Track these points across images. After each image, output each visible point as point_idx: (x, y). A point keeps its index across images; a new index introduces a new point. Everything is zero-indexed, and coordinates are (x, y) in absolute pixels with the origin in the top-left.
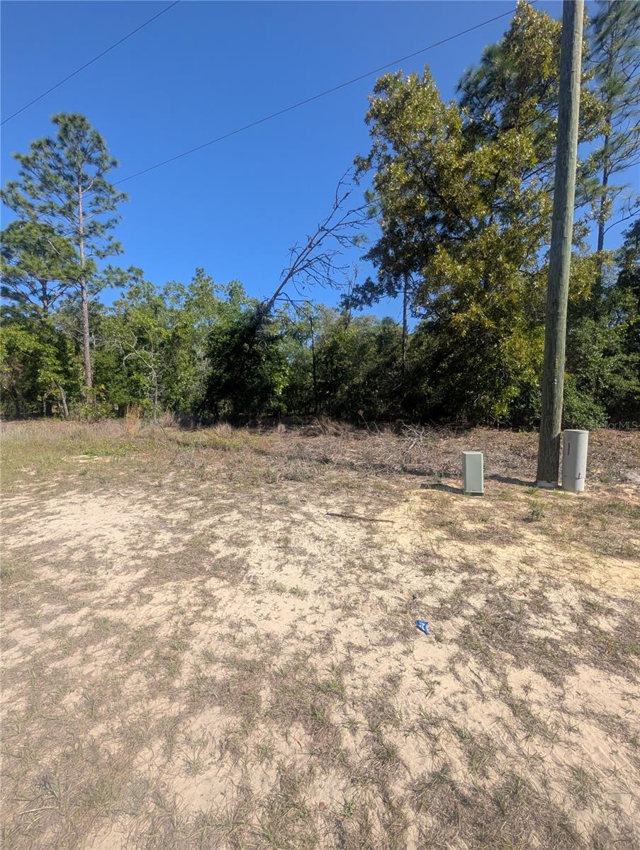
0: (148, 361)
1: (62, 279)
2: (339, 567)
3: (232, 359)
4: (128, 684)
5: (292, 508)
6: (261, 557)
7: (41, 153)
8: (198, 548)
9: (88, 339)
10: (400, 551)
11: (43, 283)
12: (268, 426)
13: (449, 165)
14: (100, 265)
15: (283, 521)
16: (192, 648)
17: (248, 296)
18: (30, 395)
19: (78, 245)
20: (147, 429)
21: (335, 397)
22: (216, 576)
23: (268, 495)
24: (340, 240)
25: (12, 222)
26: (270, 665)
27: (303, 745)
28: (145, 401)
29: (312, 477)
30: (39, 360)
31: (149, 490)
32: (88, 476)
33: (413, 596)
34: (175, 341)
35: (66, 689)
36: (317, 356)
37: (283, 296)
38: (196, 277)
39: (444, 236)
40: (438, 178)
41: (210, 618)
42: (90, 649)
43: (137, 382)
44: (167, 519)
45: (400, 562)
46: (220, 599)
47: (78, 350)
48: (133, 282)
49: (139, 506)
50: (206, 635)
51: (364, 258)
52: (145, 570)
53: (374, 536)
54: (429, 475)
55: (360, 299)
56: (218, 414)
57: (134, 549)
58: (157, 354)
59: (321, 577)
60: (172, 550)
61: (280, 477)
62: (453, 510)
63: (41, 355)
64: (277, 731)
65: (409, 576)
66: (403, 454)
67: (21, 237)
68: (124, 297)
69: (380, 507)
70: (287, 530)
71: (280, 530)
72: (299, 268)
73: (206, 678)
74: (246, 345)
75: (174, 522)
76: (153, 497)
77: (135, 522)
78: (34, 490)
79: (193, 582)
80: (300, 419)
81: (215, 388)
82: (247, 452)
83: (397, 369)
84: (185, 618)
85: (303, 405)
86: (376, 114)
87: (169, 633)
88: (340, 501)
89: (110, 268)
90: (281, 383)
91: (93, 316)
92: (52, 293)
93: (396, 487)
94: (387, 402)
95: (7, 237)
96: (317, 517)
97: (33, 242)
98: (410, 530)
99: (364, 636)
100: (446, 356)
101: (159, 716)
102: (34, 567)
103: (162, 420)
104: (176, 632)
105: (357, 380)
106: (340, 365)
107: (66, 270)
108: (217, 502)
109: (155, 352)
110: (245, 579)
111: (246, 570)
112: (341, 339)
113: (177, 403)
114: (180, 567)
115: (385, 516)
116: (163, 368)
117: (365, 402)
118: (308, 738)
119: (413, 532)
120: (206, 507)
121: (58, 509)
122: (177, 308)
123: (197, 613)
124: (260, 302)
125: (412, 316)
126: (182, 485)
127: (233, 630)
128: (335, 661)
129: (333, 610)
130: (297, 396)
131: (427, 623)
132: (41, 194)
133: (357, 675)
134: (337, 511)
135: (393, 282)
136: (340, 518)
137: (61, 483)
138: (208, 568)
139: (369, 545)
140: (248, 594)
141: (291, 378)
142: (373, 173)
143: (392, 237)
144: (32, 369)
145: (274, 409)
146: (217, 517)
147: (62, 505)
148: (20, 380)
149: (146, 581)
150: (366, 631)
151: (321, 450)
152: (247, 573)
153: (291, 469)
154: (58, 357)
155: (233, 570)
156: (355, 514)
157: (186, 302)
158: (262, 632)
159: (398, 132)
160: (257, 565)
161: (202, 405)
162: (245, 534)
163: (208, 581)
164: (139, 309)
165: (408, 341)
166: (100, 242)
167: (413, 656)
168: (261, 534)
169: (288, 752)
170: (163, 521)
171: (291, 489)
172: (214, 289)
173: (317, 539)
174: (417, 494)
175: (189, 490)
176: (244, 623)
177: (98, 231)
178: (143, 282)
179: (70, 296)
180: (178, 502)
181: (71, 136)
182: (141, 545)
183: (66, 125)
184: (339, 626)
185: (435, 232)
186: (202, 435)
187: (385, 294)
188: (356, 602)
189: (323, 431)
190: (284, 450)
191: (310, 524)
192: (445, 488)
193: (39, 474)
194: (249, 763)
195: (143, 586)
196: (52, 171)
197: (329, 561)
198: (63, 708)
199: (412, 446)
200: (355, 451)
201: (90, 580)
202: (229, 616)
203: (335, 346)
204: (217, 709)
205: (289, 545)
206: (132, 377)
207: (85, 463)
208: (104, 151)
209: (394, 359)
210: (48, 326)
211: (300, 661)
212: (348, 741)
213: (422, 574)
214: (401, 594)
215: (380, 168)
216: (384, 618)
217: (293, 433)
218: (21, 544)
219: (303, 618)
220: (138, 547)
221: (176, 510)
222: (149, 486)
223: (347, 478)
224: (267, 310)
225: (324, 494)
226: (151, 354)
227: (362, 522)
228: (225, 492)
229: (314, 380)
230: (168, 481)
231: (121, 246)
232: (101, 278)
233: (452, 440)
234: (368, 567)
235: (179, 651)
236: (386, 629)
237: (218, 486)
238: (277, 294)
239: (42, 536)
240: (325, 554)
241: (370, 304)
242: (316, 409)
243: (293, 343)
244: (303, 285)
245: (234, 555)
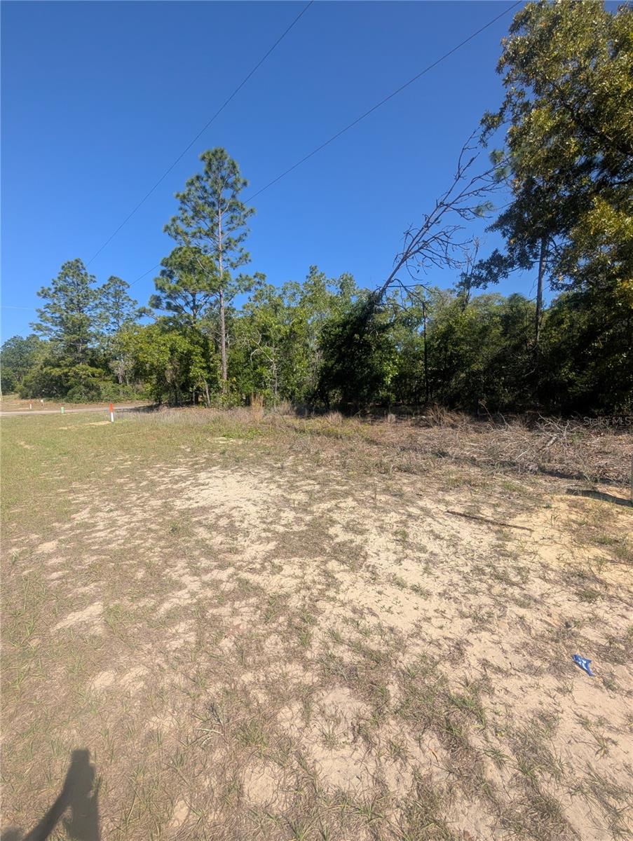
0: (269, 355)
1: (207, 290)
2: (465, 571)
3: (343, 350)
4: (268, 642)
5: (407, 501)
6: (379, 547)
7: (193, 188)
8: (319, 529)
9: (224, 339)
10: (544, 566)
11: (193, 295)
12: (377, 416)
13: (618, 90)
14: (234, 274)
15: (399, 513)
16: (319, 625)
17: (358, 287)
18: (184, 387)
19: (218, 260)
20: (270, 416)
21: (448, 385)
22: (336, 558)
23: (381, 486)
24: (462, 213)
25: (173, 249)
26: (396, 661)
27: (439, 758)
28: (267, 391)
29: (428, 471)
30: (190, 359)
31: (273, 471)
32: (227, 455)
33: (566, 623)
34: (291, 336)
35: (221, 634)
36: (429, 343)
37: (396, 283)
38: (310, 275)
39: (603, 183)
40: (597, 113)
41: (334, 599)
42: (237, 604)
43: (260, 375)
44: (290, 499)
45: (544, 579)
46: (342, 583)
47: (217, 348)
48: (258, 287)
49: (266, 485)
50: (331, 614)
51: (492, 228)
52: (275, 543)
53: (507, 543)
54: (578, 478)
55: (484, 275)
56: (328, 404)
57: (264, 522)
58: (277, 349)
59: (445, 578)
60: (296, 528)
61: (393, 468)
62: (619, 525)
63: (192, 355)
64: (409, 733)
65: (558, 598)
66: (538, 452)
67: (179, 260)
68: (250, 300)
69: (512, 511)
70: (404, 523)
71: (396, 522)
72: (413, 251)
73: (334, 657)
74: (356, 335)
75: (296, 502)
76: (277, 478)
77: (265, 499)
78: (190, 463)
79: (316, 561)
80: (409, 409)
81: (328, 378)
82: (358, 441)
83: (528, 352)
84: (312, 594)
85: (413, 394)
86: (511, 59)
87: (298, 605)
88: (462, 499)
89: (241, 276)
90: (390, 371)
91: (228, 319)
92: (200, 303)
93: (531, 489)
94: (514, 391)
95: (170, 262)
96: (436, 513)
97: (187, 263)
98: (556, 542)
99: (502, 657)
100: (600, 333)
101: (295, 681)
102: (193, 526)
103: (281, 409)
104: (304, 605)
105: (475, 367)
106: (456, 351)
107: (209, 282)
108: (333, 488)
109: (276, 347)
110: (364, 567)
111: (365, 558)
112: (456, 322)
113: (293, 393)
114: (304, 545)
115: (520, 521)
116: (282, 361)
117: (485, 391)
118: (445, 752)
119: (559, 546)
120: (323, 491)
121: (207, 481)
122: (293, 305)
123: (322, 592)
124: (372, 291)
125: (552, 289)
126: (300, 469)
127: (356, 616)
128: (468, 676)
129: (461, 618)
130: (406, 384)
131: (590, 661)
132: (193, 223)
133: (498, 700)
134: (458, 509)
135: (528, 251)
136: (463, 518)
137: (208, 459)
138: (328, 550)
139: (500, 552)
140: (368, 582)
141: (400, 367)
142: (507, 128)
143: (530, 198)
144: (186, 366)
145: (382, 398)
146: (334, 502)
147: (209, 478)
148: (178, 375)
149: (275, 553)
150: (504, 651)
151: (436, 442)
152: (365, 561)
153: (404, 460)
154: (203, 355)
155: (353, 556)
156: (481, 516)
157: (301, 299)
158: (385, 625)
159: (542, 69)
160: (374, 555)
161: (314, 395)
162: (361, 522)
163: (330, 563)
164: (262, 310)
165: (543, 320)
166: (233, 255)
167: (573, 698)
168: (377, 524)
169: (423, 760)
170: (288, 500)
171: (406, 481)
172: (327, 284)
173: (437, 537)
174: (562, 500)
175: (307, 473)
176: (366, 611)
177: (232, 246)
178: (265, 285)
179: (211, 304)
180: (298, 484)
181: (214, 168)
182: (270, 519)
183: (210, 160)
184: (471, 637)
185: (590, 181)
186: (316, 423)
187: (516, 266)
188: (490, 615)
189: (437, 422)
190: (395, 441)
191: (429, 520)
192: (605, 497)
193: (193, 451)
194: (383, 757)
195: (275, 557)
196: (200, 202)
197: (453, 563)
198: (221, 650)
199: (551, 442)
200: (475, 445)
201: (233, 544)
202: (352, 601)
203: (450, 330)
204: (347, 691)
205: (407, 540)
206: (257, 370)
207: (224, 444)
208: (237, 175)
209: (525, 341)
210: (196, 331)
211: (428, 665)
212: (492, 772)
213: (577, 598)
214: (549, 618)
215: (515, 121)
216: (527, 641)
217: (404, 423)
218: (184, 507)
219: (428, 619)
220: (268, 521)
221: (297, 492)
222: (273, 467)
223: (468, 475)
224: (379, 298)
225: (442, 489)
226: (272, 349)
227: (490, 525)
228: (339, 478)
229: (426, 368)
230: (288, 464)
231: (249, 255)
232: (234, 286)
233: (609, 437)
234: (502, 578)
235: (308, 624)
236: (531, 654)
237: (332, 472)
238: (389, 281)
239: (197, 502)
240: (448, 555)
241: (496, 281)
242: (427, 399)
243: (403, 331)
244: (418, 268)
245: (352, 541)
